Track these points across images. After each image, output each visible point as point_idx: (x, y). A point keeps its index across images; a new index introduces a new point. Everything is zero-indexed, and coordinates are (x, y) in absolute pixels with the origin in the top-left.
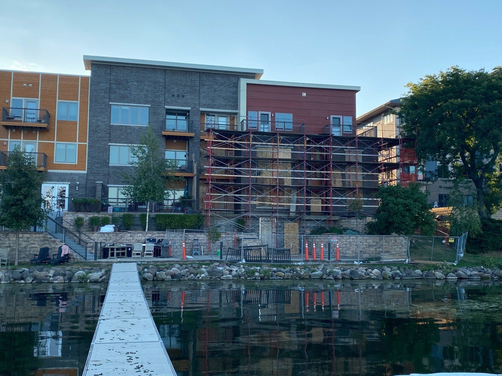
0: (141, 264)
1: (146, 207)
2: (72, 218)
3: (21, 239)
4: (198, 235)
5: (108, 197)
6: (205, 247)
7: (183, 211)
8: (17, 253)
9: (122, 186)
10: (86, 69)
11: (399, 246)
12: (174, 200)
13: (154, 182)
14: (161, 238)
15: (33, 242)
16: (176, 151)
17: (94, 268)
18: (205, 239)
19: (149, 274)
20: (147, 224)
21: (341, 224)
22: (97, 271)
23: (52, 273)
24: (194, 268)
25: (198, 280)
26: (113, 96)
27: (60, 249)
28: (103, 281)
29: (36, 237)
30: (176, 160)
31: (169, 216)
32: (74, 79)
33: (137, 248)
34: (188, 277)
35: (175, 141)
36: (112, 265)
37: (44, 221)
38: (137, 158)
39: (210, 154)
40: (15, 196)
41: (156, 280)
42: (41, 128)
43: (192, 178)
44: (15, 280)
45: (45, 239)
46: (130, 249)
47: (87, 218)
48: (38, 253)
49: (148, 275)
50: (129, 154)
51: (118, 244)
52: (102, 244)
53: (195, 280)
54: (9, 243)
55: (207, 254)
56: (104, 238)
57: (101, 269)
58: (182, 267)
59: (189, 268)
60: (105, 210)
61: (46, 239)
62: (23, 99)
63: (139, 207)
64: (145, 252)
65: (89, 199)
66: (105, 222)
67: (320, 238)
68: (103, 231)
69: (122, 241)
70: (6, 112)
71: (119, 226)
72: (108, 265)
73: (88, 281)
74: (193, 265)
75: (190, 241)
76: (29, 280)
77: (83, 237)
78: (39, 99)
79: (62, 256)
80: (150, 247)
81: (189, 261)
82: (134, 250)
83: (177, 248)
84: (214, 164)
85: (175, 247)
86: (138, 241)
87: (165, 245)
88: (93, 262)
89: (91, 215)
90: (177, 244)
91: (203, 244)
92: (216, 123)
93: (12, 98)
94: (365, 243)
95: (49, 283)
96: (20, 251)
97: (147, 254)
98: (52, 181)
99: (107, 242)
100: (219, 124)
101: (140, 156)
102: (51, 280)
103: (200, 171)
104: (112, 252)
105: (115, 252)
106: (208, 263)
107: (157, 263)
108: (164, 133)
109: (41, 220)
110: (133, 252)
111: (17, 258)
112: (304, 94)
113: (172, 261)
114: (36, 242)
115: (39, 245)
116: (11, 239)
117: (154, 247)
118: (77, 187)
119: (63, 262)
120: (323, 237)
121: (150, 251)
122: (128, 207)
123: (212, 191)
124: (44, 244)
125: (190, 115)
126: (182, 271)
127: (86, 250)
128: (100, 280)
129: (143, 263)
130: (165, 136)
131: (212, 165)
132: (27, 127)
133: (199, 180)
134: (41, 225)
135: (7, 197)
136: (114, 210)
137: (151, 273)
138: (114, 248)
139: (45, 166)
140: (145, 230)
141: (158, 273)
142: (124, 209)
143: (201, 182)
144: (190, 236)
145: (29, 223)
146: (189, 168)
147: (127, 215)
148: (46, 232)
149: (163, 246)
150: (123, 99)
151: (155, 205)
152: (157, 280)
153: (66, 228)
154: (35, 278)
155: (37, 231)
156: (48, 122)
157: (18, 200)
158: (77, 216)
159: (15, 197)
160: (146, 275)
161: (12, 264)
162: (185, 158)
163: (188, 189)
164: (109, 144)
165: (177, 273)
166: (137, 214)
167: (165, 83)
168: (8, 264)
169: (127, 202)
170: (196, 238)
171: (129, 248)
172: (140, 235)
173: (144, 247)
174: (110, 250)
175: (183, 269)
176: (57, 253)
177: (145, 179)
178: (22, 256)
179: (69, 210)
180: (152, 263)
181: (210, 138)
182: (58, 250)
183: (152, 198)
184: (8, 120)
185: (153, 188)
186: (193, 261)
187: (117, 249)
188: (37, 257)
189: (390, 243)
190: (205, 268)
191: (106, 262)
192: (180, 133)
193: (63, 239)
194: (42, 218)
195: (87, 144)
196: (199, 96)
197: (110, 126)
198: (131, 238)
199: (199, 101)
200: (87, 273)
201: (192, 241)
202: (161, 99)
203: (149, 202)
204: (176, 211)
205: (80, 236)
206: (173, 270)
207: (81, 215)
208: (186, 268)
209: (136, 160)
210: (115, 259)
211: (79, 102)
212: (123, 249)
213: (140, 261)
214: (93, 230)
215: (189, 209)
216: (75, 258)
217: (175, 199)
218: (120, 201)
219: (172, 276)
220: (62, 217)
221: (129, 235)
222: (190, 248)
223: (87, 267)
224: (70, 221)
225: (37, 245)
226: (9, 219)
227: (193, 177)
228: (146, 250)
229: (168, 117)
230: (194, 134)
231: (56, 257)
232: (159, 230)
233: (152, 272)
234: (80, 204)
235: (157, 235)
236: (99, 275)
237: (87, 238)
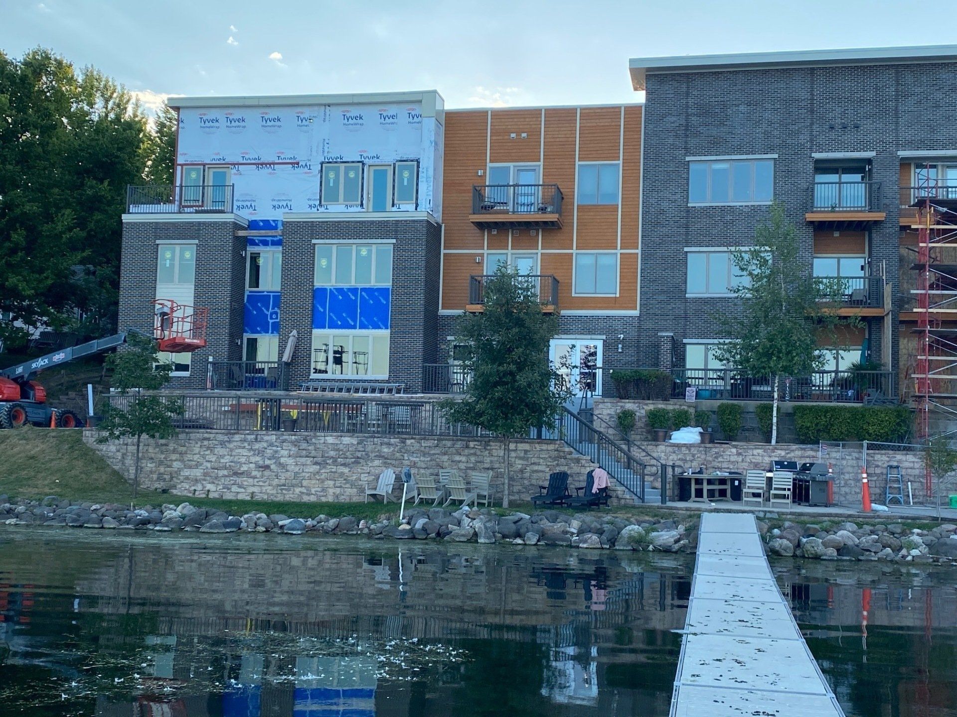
0: (765, 518)
1: (769, 389)
2: (612, 412)
3: (513, 454)
4: (899, 456)
5: (684, 366)
6: (916, 485)
7: (858, 398)
8: (506, 481)
9: (716, 341)
10: (636, 89)
12: (837, 372)
13: (790, 331)
14: (808, 461)
15: (536, 460)
16: (839, 259)
17: (662, 521)
18: (917, 466)
19: (785, 542)
20: (774, 428)
22: (669, 528)
23: (574, 526)
24: (893, 534)
25: (903, 562)
26: (692, 142)
27: (590, 476)
28: (681, 551)
29: (542, 450)
30: (839, 278)
31: (827, 410)
32: (611, 112)
33: (754, 481)
34: (880, 555)
35: (837, 234)
36: (699, 517)
37: (557, 417)
38: (749, 278)
39: (926, 260)
40: (499, 366)
41: (801, 556)
42: (545, 223)
43: (880, 320)
44: (504, 537)
45: (559, 456)
46: (737, 483)
47: (643, 412)
48: (546, 484)
49: (783, 544)
50: (729, 270)
51: (711, 470)
52: (676, 469)
53: (897, 563)
54: (491, 462)
55: (921, 503)
56: (679, 457)
57: (676, 524)
58: (861, 531)
59: (880, 533)
60: (678, 395)
61: (562, 454)
62: (511, 165)
63: (754, 388)
64: (773, 492)
65: (646, 370)
66: (681, 421)
68: (677, 442)
69: (720, 465)
70: (480, 194)
71: (710, 430)
72: (690, 516)
73: (651, 548)
74: (889, 526)
75: (878, 471)
76: (532, 539)
77: (636, 453)
78: (541, 163)
79: (594, 491)
80: (784, 479)
81: (879, 517)
82: (747, 485)
83: (846, 485)
84: (938, 285)
85: (842, 482)
86: (756, 466)
87: (819, 478)
88: (658, 507)
89: (651, 406)
90: (847, 477)
91: (912, 479)
92: (940, 185)
93: (489, 165)
95: (571, 546)
96: (511, 479)
97: (776, 496)
98: (570, 334)
99: (687, 465)
100: (947, 187)
101: (755, 273)
102: (575, 541)
103: (901, 302)
104: (698, 487)
105: (706, 487)
106: (927, 524)
107: (802, 518)
108: (810, 217)
109: (551, 414)
110: (744, 490)
111: (506, 492)
113: (837, 515)
114: (541, 461)
115: (548, 466)
116: (495, 453)
117: (794, 479)
118: (620, 346)
119: (597, 505)
121: (785, 489)
122: (729, 388)
123: (931, 350)
124: (558, 465)
125: (874, 170)
126: (863, 539)
127: (644, 481)
128: (676, 547)
129: (768, 515)
130: (812, 223)
131: (931, 287)
132: (519, 223)
133: (898, 323)
134: (551, 426)
135: (487, 368)
136: (698, 395)
137: (788, 539)
138: (702, 479)
139: (555, 302)
140: (769, 441)
141: (804, 540)
142: (721, 392)
143: (903, 328)
144: (877, 457)
145: (528, 421)
146: (873, 295)
147: (727, 406)
148: (561, 439)
149: (814, 478)
150: (716, 146)
151: (791, 384)
152: (803, 557)
153: (600, 433)
154: (542, 535)
155: (543, 437)
156: (559, 211)
157: (506, 374)
158: (621, 407)
159: (501, 368)
160: (777, 544)
161: (498, 504)
162: (862, 274)
163: (871, 346)
164: (686, 249)
165: (850, 543)
166: (751, 405)
167: (812, 99)
168: (489, 503)
169: (728, 378)
170: (895, 464)
171: (737, 479)
172: (760, 451)
173: (770, 480)
174: (693, 482)
175: (864, 535)
176: (584, 484)
177: (767, 325)
178: (516, 489)
179: (606, 394)
180: (789, 517)
181: (926, 222)
182: (585, 477)
183: (785, 369)
184: (484, 211)
185: (788, 345)
186: (888, 517)
187: (710, 482)
188: (545, 491)
190: (918, 534)
191: (687, 509)
192: (849, 215)
193: (596, 456)
194: (554, 411)
195: (639, 251)
196: (897, 123)
197: (688, 210)
198: (740, 459)
199: (897, 136)
200: (648, 532)
201: (885, 471)
202: (804, 138)
203: (777, 377)
204: (839, 399)
205: (629, 450)
206: (842, 536)
207: (629, 405)
208: (872, 532)
209: (747, 282)
210: (705, 504)
211: (621, 162)
212: (722, 481)
213: (763, 511)
214: (655, 439)
215: (875, 394)
216: (620, 496)
217: (840, 369)
218: (711, 374)
219: (838, 550)
220: (592, 409)
221: (734, 450)
222: (880, 487)
223: (647, 518)
224: (608, 418)
225: (545, 467)
226: (490, 411)
227: (883, 318)
228: (774, 486)
229: (820, 178)
230: (884, 214)
231: (581, 493)
232: (803, 442)
233: (790, 537)
234: (628, 381)
235: (798, 453)
236: (673, 537)
237: (644, 454)
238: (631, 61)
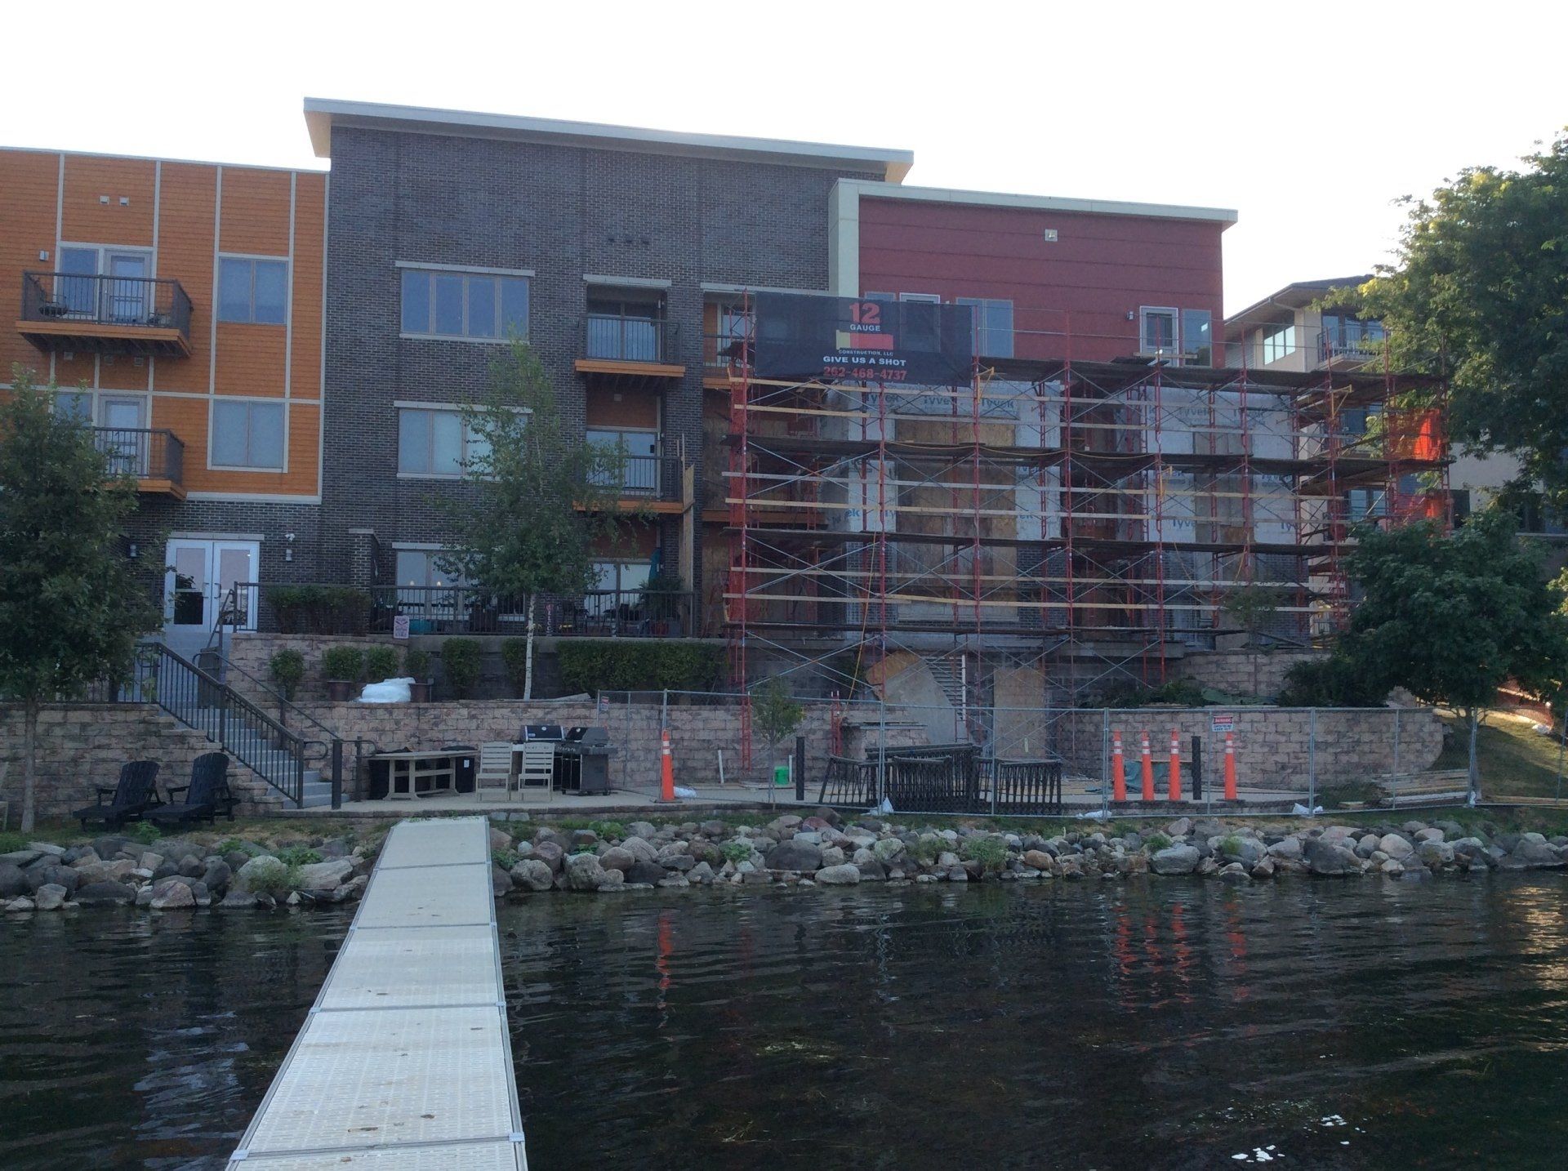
0: (507, 821)
1: (522, 618)
2: (264, 655)
4: (706, 713)
5: (394, 583)
6: (729, 754)
7: (649, 631)
11: (1413, 746)
12: (618, 592)
14: (577, 724)
15: (104, 741)
16: (621, 432)
17: (326, 841)
18: (729, 726)
19: (539, 863)
20: (528, 674)
21: (1189, 671)
22: (333, 854)
24: (709, 836)
26: (406, 240)
29: (115, 722)
30: (621, 458)
31: (604, 648)
32: (274, 180)
33: (494, 758)
35: (618, 398)
37: (147, 663)
39: (744, 430)
41: (564, 887)
42: (160, 345)
43: (677, 518)
45: (149, 731)
46: (467, 764)
47: (318, 654)
48: (114, 782)
49: (534, 867)
51: (426, 745)
52: (364, 746)
54: (13, 747)
55: (737, 782)
56: (372, 725)
57: (350, 846)
58: (660, 834)
59: (689, 836)
60: (382, 629)
61: (153, 728)
62: (101, 248)
63: (500, 618)
64: (523, 776)
65: (327, 588)
66: (381, 671)
67: (1126, 722)
68: (373, 700)
69: (441, 736)
70: (40, 286)
71: (428, 680)
72: (376, 829)
73: (294, 898)
74: (703, 824)
77: (297, 724)
78: (154, 249)
80: (541, 754)
81: (685, 808)
82: (482, 767)
87: (593, 749)
88: (324, 815)
89: (331, 644)
91: (723, 745)
93: (61, 244)
94: (1296, 737)
95: (136, 906)
97: (530, 783)
98: (203, 530)
99: (386, 739)
102: (143, 895)
103: (704, 497)
104: (402, 774)
105: (413, 774)
106: (759, 817)
107: (569, 819)
108: (581, 366)
110: (478, 776)
111: (31, 802)
112: (1051, 235)
113: (621, 809)
114: (114, 741)
115: (125, 750)
116: (18, 729)
117: (556, 754)
118: (289, 551)
120: (1138, 717)
121: (541, 771)
122: (462, 618)
123: (750, 559)
124: (144, 748)
125: (669, 307)
126: (665, 850)
127: (302, 770)
128: (341, 892)
129: (514, 817)
130: (584, 374)
131: (750, 468)
132: (114, 340)
136: (413, 629)
137: (544, 859)
138: (408, 761)
139: (177, 479)
140: (520, 695)
141: (570, 858)
142: (452, 624)
143: (708, 533)
144: (681, 715)
146: (668, 485)
147: (460, 644)
148: (154, 702)
149: (588, 750)
150: (442, 249)
151: (554, 612)
152: (568, 888)
153: (227, 690)
154: (77, 886)
155: (120, 700)
156: (183, 325)
157: (22, 579)
158: (281, 646)
160: (525, 868)
161: (12, 825)
162: (652, 454)
163: (664, 557)
164: (397, 404)
165: (643, 857)
166: (495, 642)
169: (461, 602)
171: (466, 758)
172: (505, 711)
173: (518, 756)
174: (393, 768)
175: (665, 841)
179: (263, 627)
182: (191, 769)
183: (545, 585)
184: (44, 316)
187: (421, 765)
188: (110, 797)
189: (1384, 736)
190: (747, 835)
191: (376, 815)
193: (217, 731)
195: (321, 402)
196: (700, 243)
197: (400, 343)
198: (474, 724)
199: (699, 261)
202: (571, 251)
203: (533, 598)
205: (283, 722)
206: (631, 847)
207: (295, 644)
208: (678, 836)
210: (410, 803)
211: (290, 259)
212: (443, 763)
213: (505, 811)
214: (332, 696)
216: (257, 798)
217: (623, 589)
218: (434, 596)
219: (626, 873)
221: (465, 712)
222: (679, 759)
223: (299, 836)
224: (256, 665)
225: (119, 752)
227: (681, 516)
228: (525, 767)
230: (683, 369)
231: (180, 798)
232: (570, 695)
233: (548, 854)
234: (294, 605)
235: (564, 712)
236: (340, 870)
237: (309, 723)
238: (308, 101)
